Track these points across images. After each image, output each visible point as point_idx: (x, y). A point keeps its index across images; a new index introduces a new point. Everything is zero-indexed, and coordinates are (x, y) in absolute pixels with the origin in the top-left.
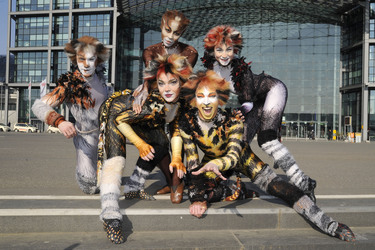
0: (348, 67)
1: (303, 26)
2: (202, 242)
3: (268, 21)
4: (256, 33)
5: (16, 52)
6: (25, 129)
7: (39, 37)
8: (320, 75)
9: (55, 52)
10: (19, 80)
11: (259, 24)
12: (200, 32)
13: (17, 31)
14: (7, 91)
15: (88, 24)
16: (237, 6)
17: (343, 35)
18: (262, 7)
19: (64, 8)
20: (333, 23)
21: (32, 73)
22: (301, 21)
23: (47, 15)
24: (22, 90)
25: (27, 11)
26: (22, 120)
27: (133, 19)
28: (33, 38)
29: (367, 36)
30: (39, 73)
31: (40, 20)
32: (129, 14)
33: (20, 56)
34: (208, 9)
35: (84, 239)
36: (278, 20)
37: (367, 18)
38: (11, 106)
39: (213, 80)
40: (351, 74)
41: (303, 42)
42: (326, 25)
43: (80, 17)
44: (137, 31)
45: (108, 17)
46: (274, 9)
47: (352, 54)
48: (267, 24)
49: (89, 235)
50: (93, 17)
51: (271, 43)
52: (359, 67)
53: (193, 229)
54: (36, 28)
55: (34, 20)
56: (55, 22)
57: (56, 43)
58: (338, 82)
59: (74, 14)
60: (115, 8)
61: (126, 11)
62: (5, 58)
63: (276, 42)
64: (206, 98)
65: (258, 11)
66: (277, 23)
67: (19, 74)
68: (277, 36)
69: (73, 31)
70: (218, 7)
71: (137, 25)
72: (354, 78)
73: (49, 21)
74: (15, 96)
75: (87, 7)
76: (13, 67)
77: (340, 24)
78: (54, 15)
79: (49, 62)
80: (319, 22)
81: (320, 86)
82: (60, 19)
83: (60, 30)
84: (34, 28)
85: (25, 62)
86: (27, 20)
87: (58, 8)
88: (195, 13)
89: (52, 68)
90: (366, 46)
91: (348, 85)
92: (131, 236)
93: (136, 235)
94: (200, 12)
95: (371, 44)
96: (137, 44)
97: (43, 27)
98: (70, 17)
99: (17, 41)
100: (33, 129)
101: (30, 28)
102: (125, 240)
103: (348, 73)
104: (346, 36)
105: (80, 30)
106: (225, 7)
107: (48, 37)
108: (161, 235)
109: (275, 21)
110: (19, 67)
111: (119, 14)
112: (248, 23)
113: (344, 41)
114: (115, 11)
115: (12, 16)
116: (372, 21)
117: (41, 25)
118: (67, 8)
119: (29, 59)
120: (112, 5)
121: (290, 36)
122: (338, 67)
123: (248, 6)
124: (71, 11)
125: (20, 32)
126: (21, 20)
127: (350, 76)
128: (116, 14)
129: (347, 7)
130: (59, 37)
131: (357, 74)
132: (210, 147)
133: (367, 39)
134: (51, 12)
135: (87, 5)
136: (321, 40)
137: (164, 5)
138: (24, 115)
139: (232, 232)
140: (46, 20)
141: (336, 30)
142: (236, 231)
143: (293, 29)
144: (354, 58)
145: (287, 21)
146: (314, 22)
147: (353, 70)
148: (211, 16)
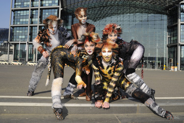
0: (171, 35)
1: (150, 15)
2: (101, 120)
3: (133, 13)
4: (127, 18)
5: (13, 27)
6: (17, 63)
7: (24, 20)
8: (158, 39)
9: (31, 27)
10: (14, 40)
11: (129, 14)
12: (100, 18)
13: (14, 17)
14: (9, 45)
15: (47, 14)
16: (118, 5)
17: (168, 19)
18: (130, 6)
19: (36, 6)
20: (164, 14)
21: (20, 37)
22: (148, 13)
23: (28, 10)
24: (16, 45)
25: (19, 8)
26: (15, 59)
27: (68, 11)
28: (21, 20)
29: (179, 20)
30: (24, 37)
31: (25, 12)
32: (66, 9)
33: (15, 28)
34: (104, 7)
35: (44, 117)
36: (138, 12)
37: (180, 12)
38: (11, 52)
39: (110, 44)
40: (172, 38)
41: (149, 23)
42: (160, 15)
43: (44, 11)
44: (70, 17)
45: (57, 10)
46: (135, 7)
47: (173, 29)
48: (132, 14)
49: (47, 116)
50: (50, 10)
51: (134, 23)
52: (176, 35)
53: (96, 113)
54: (23, 15)
55: (22, 12)
56: (32, 13)
57: (32, 23)
58: (166, 42)
59: (40, 9)
60: (60, 6)
61: (65, 7)
62: (8, 29)
63: (137, 22)
64: (107, 53)
65: (128, 8)
66: (137, 14)
67: (15, 37)
68: (137, 20)
69: (40, 17)
70: (109, 6)
71: (70, 14)
72: (173, 40)
73: (29, 13)
74: (13, 47)
75: (47, 6)
76: (12, 34)
77: (167, 14)
78: (31, 9)
79: (28, 32)
80: (157, 14)
81: (157, 44)
82: (34, 11)
83: (34, 16)
84: (22, 16)
85: (18, 31)
86: (19, 12)
87: (34, 6)
88: (98, 9)
89: (30, 34)
90: (179, 25)
91: (171, 43)
92: (67, 117)
93: (69, 116)
94: (100, 8)
95: (181, 24)
96: (70, 23)
97: (26, 15)
98: (39, 11)
99: (14, 22)
100: (20, 63)
101: (20, 16)
102: (64, 119)
103: (171, 38)
104: (170, 20)
105: (43, 16)
106: (112, 6)
107: (28, 20)
108: (81, 116)
109: (136, 13)
110: (15, 34)
111: (62, 9)
112: (123, 13)
113: (169, 22)
114: (60, 8)
115: (12, 10)
116: (182, 13)
117: (25, 14)
118: (38, 6)
119: (19, 30)
120: (59, 5)
121: (143, 20)
122: (166, 35)
123: (123, 5)
124: (39, 8)
125: (16, 18)
126: (16, 12)
127: (172, 39)
128: (61, 9)
129: (170, 6)
130: (34, 20)
131: (175, 38)
132: (107, 75)
133: (180, 22)
134: (30, 8)
135: (47, 5)
136: (158, 22)
137: (83, 5)
138: (16, 57)
139: (115, 115)
140: (28, 12)
141: (165, 17)
142: (117, 115)
143: (145, 16)
144: (174, 30)
145: (142, 13)
146: (154, 13)
147: (173, 37)
148: (106, 10)
